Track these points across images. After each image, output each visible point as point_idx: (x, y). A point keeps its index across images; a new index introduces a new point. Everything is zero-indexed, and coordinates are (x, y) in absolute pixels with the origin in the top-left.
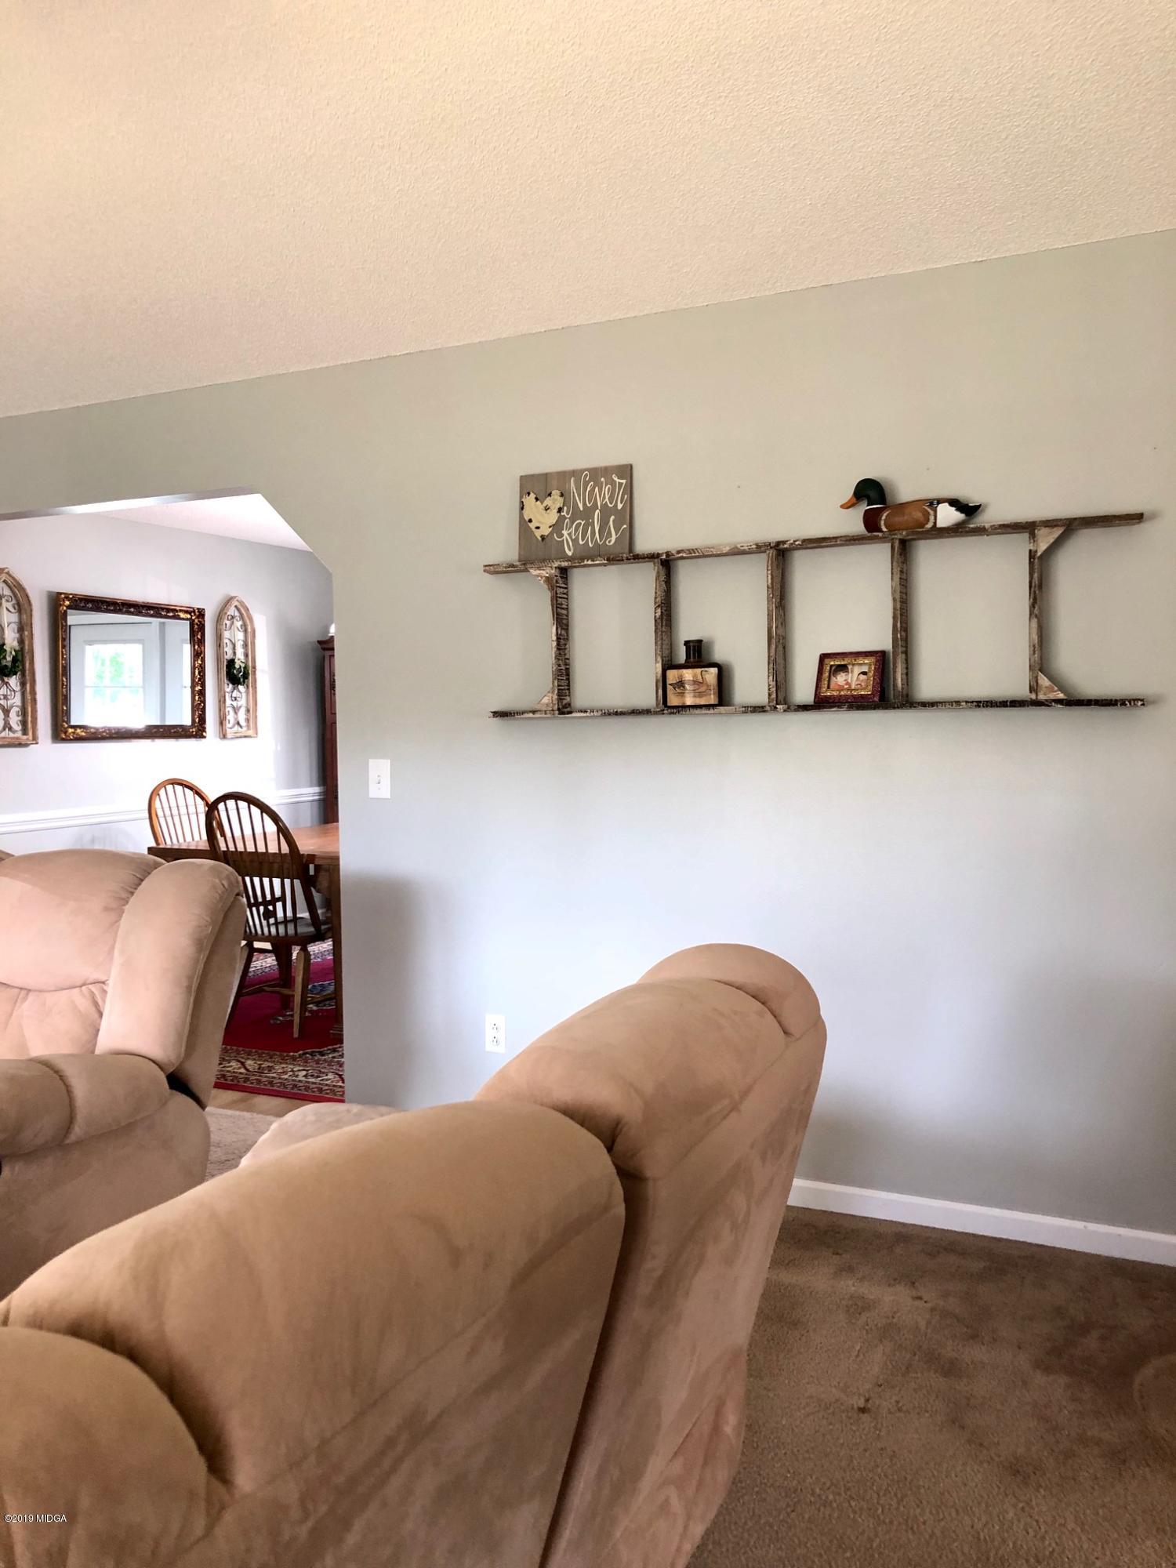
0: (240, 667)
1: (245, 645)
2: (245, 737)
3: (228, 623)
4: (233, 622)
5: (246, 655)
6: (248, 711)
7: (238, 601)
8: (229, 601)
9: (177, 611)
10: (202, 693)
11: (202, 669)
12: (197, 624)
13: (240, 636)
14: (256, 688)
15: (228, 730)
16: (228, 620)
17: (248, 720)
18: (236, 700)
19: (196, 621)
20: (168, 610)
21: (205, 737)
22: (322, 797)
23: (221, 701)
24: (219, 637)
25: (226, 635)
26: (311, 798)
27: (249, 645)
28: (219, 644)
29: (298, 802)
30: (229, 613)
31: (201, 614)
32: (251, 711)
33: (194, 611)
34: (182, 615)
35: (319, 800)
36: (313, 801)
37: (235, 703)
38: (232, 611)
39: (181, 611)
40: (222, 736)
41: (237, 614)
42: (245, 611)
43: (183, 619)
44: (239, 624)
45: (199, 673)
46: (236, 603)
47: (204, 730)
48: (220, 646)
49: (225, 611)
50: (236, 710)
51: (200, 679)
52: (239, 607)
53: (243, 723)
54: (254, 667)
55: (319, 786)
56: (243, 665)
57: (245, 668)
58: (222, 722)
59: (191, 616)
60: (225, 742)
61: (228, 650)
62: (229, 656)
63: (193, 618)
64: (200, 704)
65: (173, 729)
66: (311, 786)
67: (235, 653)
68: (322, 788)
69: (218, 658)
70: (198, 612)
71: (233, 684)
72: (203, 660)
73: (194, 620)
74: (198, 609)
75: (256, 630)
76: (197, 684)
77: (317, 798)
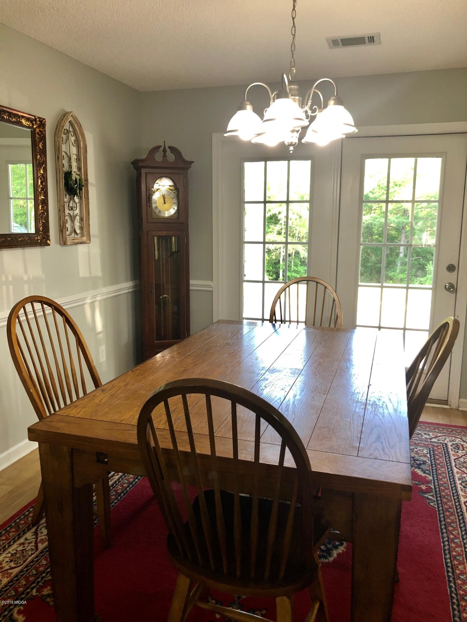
0: (76, 179)
1: (78, 160)
2: (81, 243)
3: (64, 136)
4: (68, 137)
5: (79, 169)
6: (81, 219)
7: (72, 116)
8: (65, 115)
9: (19, 117)
10: (45, 202)
11: (44, 179)
12: (38, 133)
13: (74, 150)
14: (88, 199)
15: (67, 237)
16: (64, 134)
17: (81, 228)
18: (72, 209)
19: (37, 130)
20: (10, 114)
21: (49, 245)
22: (134, 289)
23: (61, 211)
24: (57, 149)
25: (64, 148)
26: (127, 291)
27: (81, 158)
28: (58, 157)
29: (119, 295)
30: (65, 128)
31: (42, 123)
32: (85, 220)
33: (35, 120)
34: (23, 121)
35: (131, 292)
36: (128, 293)
37: (71, 212)
38: (67, 126)
39: (23, 117)
40: (62, 243)
41: (71, 129)
42: (78, 126)
43: (24, 126)
44: (73, 139)
45: (42, 183)
46: (71, 119)
47: (48, 238)
48: (58, 158)
49: (62, 125)
50: (73, 219)
51: (42, 189)
52: (73, 122)
53: (78, 231)
54: (87, 180)
55: (132, 280)
56: (78, 177)
57: (80, 180)
58: (62, 229)
59: (33, 124)
60: (65, 248)
61: (65, 162)
62: (66, 169)
63: (35, 127)
64: (43, 213)
65: (20, 237)
66: (127, 281)
67: (70, 166)
68: (133, 282)
69: (57, 170)
70: (39, 121)
71: (69, 195)
72: (45, 170)
73: (35, 129)
74: (39, 118)
75: (88, 145)
76: (40, 193)
77: (131, 290)
